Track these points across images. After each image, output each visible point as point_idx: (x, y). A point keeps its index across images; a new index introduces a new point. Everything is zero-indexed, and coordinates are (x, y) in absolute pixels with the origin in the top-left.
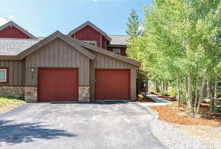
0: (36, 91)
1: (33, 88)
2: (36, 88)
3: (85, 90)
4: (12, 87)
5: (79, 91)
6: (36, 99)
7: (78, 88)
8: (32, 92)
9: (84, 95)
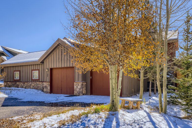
0: (49, 86)
1: (48, 83)
2: (49, 83)
3: (78, 85)
4: (41, 83)
5: (75, 86)
6: (49, 91)
7: (74, 83)
8: (47, 86)
9: (78, 90)
